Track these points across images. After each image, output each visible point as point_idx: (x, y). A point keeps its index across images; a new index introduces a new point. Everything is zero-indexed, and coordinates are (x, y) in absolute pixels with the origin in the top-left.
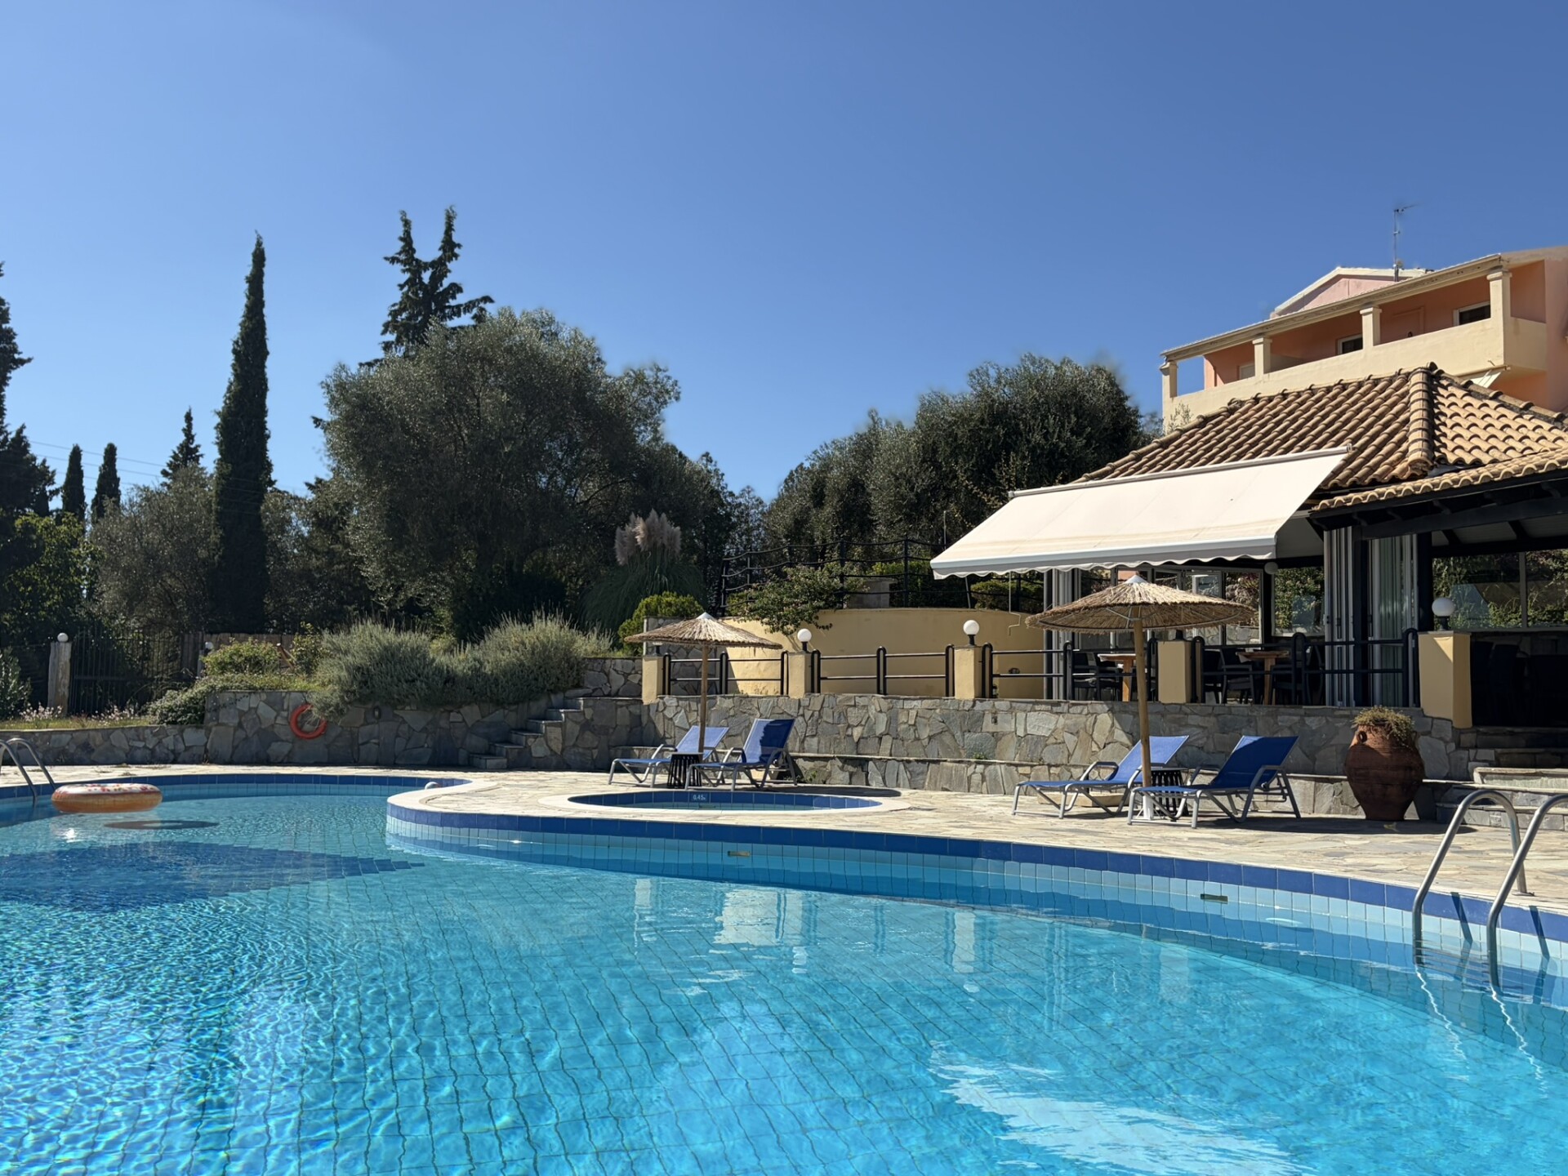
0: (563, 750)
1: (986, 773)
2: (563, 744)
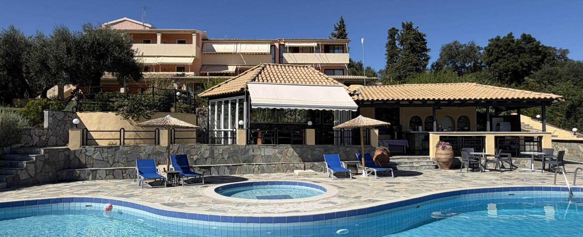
0: (35, 175)
1: (260, 167)
2: (35, 171)
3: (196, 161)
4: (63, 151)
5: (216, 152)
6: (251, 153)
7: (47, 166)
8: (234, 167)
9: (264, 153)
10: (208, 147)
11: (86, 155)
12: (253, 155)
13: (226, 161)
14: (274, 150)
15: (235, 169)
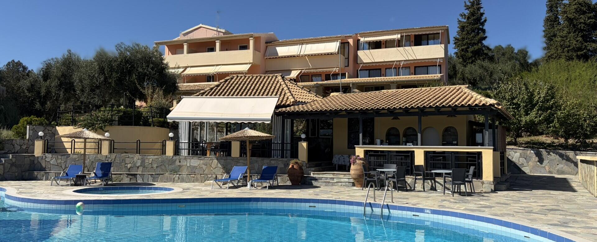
1: (180, 177)
2: (4, 171)
3: (129, 169)
4: (29, 157)
5: (147, 161)
6: (177, 163)
7: (14, 168)
8: (157, 176)
9: (190, 164)
10: (140, 157)
11: (46, 161)
12: (179, 166)
13: (155, 170)
14: (199, 161)
15: (157, 177)
